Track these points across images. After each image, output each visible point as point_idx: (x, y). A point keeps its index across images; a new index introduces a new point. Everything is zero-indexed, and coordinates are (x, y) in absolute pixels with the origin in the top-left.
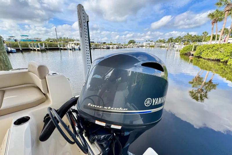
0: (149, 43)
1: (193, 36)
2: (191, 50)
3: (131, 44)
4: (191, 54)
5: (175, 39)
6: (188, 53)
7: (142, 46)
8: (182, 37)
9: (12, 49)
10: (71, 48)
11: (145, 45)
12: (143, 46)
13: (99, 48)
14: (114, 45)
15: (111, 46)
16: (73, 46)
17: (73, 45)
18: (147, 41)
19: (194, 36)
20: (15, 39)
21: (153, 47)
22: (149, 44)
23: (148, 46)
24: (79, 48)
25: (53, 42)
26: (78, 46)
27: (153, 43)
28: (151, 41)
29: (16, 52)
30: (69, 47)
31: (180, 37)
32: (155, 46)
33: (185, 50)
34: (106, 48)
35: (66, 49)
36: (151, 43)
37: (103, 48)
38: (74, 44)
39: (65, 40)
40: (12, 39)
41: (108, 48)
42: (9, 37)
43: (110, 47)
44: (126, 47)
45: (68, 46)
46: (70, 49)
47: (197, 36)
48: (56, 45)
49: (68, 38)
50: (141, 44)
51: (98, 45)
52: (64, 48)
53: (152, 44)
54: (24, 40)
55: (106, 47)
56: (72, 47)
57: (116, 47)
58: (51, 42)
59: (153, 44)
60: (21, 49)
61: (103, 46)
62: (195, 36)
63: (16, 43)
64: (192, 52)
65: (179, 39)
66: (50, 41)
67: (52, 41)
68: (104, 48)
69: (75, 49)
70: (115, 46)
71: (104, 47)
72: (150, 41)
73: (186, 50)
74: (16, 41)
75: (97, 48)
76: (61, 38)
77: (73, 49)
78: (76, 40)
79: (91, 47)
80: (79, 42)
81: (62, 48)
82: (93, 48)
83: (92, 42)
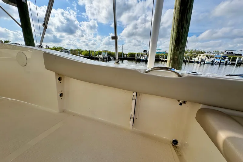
10: (200, 61)
17: (204, 58)
24: (212, 61)
26: (212, 59)
30: (197, 59)
38: (205, 57)
39: (192, 52)
46: (198, 62)
49: (197, 50)
52: (190, 60)
54: (157, 53)
56: (202, 59)
69: (204, 62)
76: (188, 50)
77: (202, 62)
78: (206, 52)
79: (235, 61)
80: (212, 55)
81: (189, 60)
82: (237, 63)
83: (236, 55)
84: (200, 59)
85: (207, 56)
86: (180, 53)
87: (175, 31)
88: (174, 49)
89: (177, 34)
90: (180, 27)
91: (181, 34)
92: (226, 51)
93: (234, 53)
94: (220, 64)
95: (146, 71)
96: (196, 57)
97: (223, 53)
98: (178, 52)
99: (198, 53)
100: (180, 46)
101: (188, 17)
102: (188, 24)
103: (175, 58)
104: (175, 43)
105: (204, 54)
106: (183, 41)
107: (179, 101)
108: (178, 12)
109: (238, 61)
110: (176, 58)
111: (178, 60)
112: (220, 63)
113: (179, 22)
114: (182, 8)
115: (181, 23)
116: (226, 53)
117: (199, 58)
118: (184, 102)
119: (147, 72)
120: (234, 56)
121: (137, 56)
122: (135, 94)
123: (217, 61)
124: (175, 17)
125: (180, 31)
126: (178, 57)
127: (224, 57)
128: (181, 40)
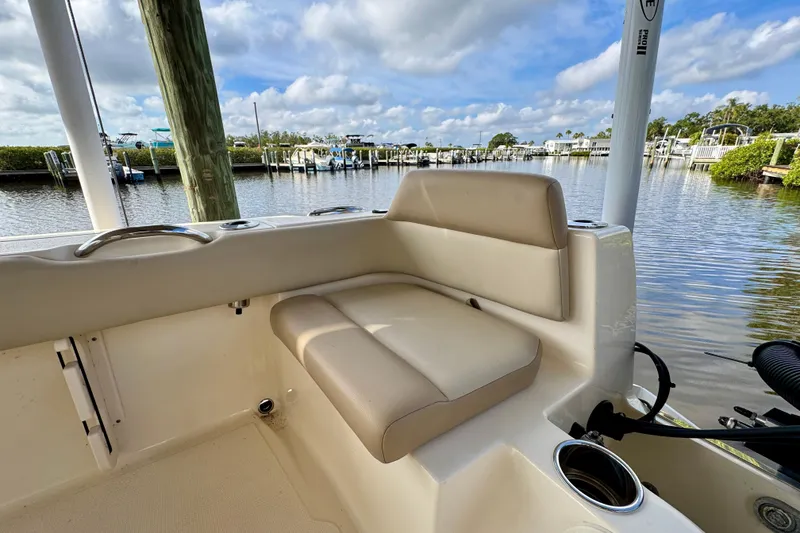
0: (569, 142)
1: (752, 109)
2: (768, 162)
3: (502, 147)
4: (767, 179)
5: (673, 124)
6: (752, 174)
7: (541, 155)
8: (703, 114)
9: (134, 172)
10: (304, 165)
11: (551, 150)
12: (547, 154)
13: (393, 164)
14: (443, 150)
15: (433, 157)
16: (308, 157)
17: (310, 155)
18: (560, 135)
19: (759, 108)
20: (139, 140)
21: (586, 155)
22: (570, 145)
23: (563, 153)
24: (331, 164)
25: (246, 148)
26: (329, 158)
27: (586, 144)
28: (577, 136)
29: (142, 178)
30: (296, 160)
31: (698, 115)
32: (593, 152)
33: (739, 162)
34: (416, 161)
35: (286, 170)
36: (577, 141)
37: (408, 164)
38: (311, 152)
39: (279, 141)
40: (129, 141)
41: (424, 163)
42: (120, 137)
43: (431, 160)
44: (486, 160)
45: (294, 158)
46: (301, 170)
47: (770, 107)
48: (256, 155)
49: (289, 133)
50: (535, 148)
51: (389, 153)
52: (281, 165)
53: (581, 144)
54: (161, 144)
55: (418, 158)
56: (306, 160)
57: (450, 159)
58: (241, 148)
59: (584, 146)
60: (156, 172)
61: (405, 156)
62: (764, 108)
63: (141, 152)
64: (770, 169)
65: (693, 123)
66: (237, 145)
67: (242, 145)
68: (411, 161)
69: (315, 167)
70: (448, 157)
71: (408, 159)
72: (573, 133)
73: (743, 160)
74: (139, 145)
75: (384, 164)
76: (266, 133)
77: (310, 169)
78: (311, 138)
79: (368, 159)
80: (325, 146)
81: (275, 165)
82: (373, 165)
83: (366, 144)
84: (302, 160)
85: (316, 151)
86: (214, 160)
87: (170, 86)
88: (191, 149)
89: (180, 97)
90: (184, 78)
91: (194, 99)
92: (348, 136)
93: (363, 140)
94: (345, 170)
95: (81, 249)
96: (291, 154)
97: (344, 141)
98: (208, 158)
99: (295, 143)
100: (208, 140)
101: (199, 47)
102: (206, 70)
103: (205, 175)
104: (185, 129)
105: (309, 145)
106: (209, 122)
107: (230, 305)
108: (157, 23)
109: (372, 160)
110: (209, 175)
111: (215, 180)
112: (345, 167)
113: (173, 58)
114: (166, 11)
115: (181, 64)
116: (349, 142)
117: (299, 158)
118: (245, 303)
119: (84, 254)
120: (365, 148)
121: (56, 162)
122: (62, 346)
123: (339, 162)
124: (154, 37)
125: (188, 89)
126: (214, 172)
127: (349, 151)
128: (203, 118)
